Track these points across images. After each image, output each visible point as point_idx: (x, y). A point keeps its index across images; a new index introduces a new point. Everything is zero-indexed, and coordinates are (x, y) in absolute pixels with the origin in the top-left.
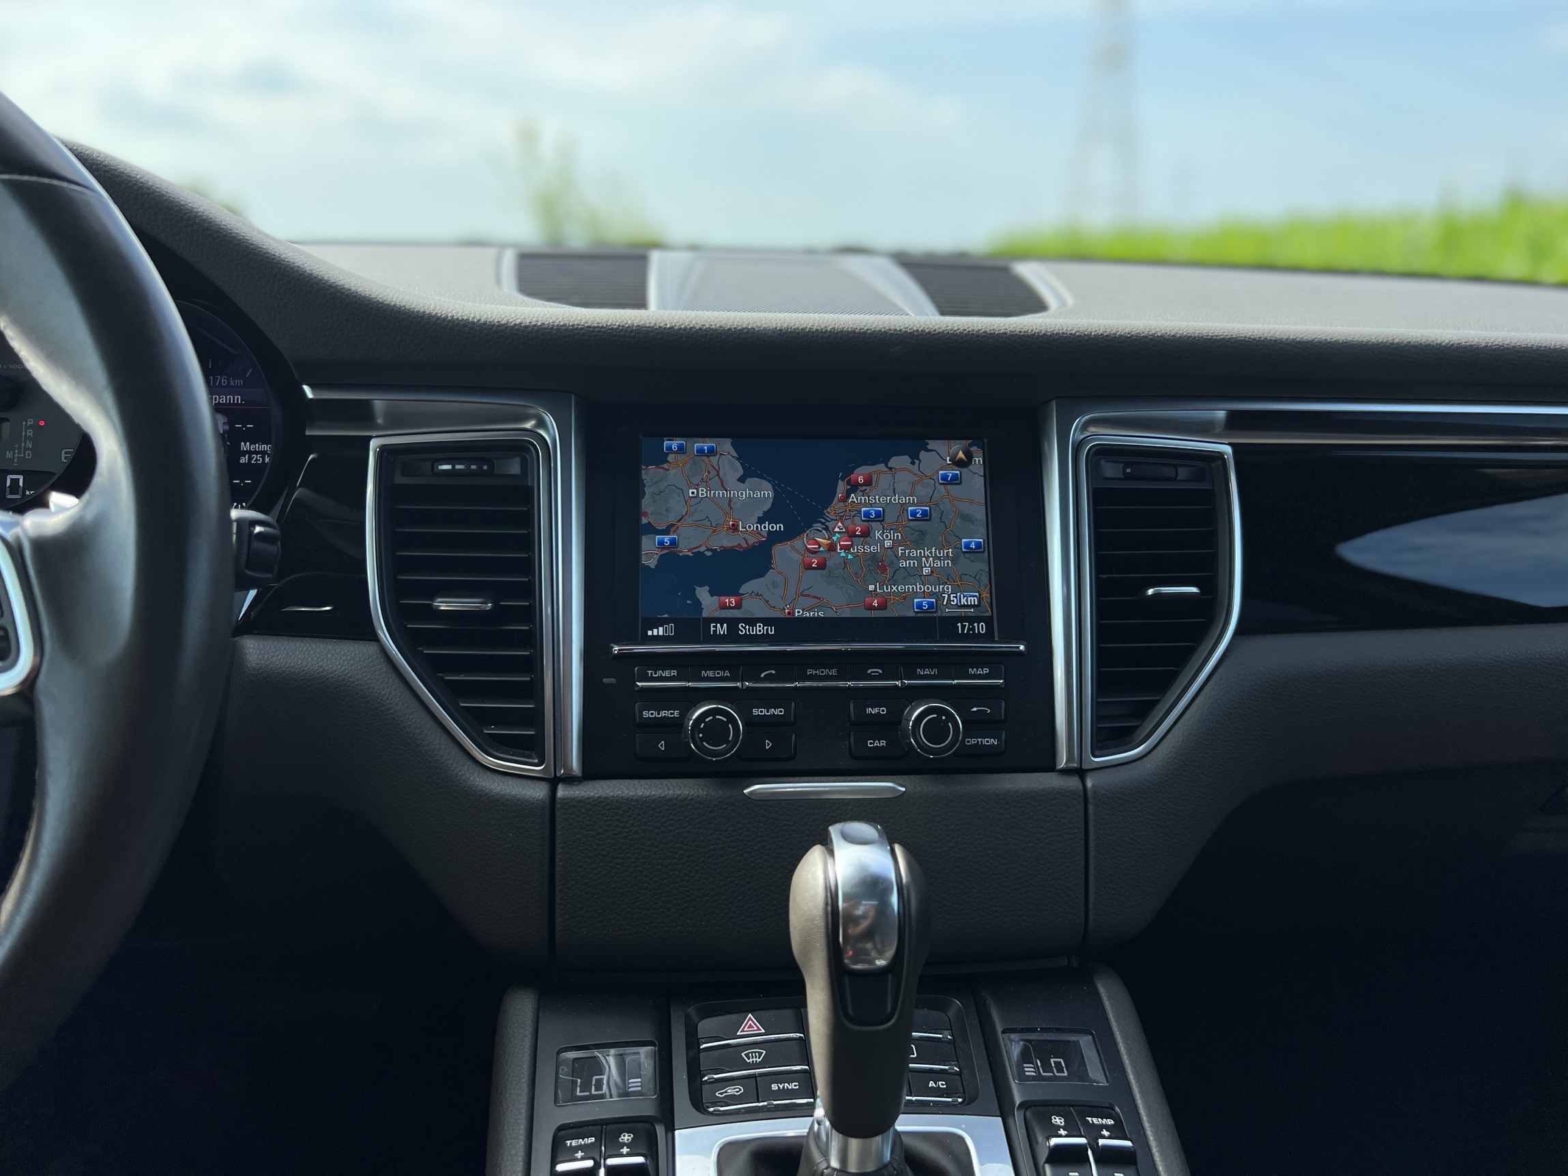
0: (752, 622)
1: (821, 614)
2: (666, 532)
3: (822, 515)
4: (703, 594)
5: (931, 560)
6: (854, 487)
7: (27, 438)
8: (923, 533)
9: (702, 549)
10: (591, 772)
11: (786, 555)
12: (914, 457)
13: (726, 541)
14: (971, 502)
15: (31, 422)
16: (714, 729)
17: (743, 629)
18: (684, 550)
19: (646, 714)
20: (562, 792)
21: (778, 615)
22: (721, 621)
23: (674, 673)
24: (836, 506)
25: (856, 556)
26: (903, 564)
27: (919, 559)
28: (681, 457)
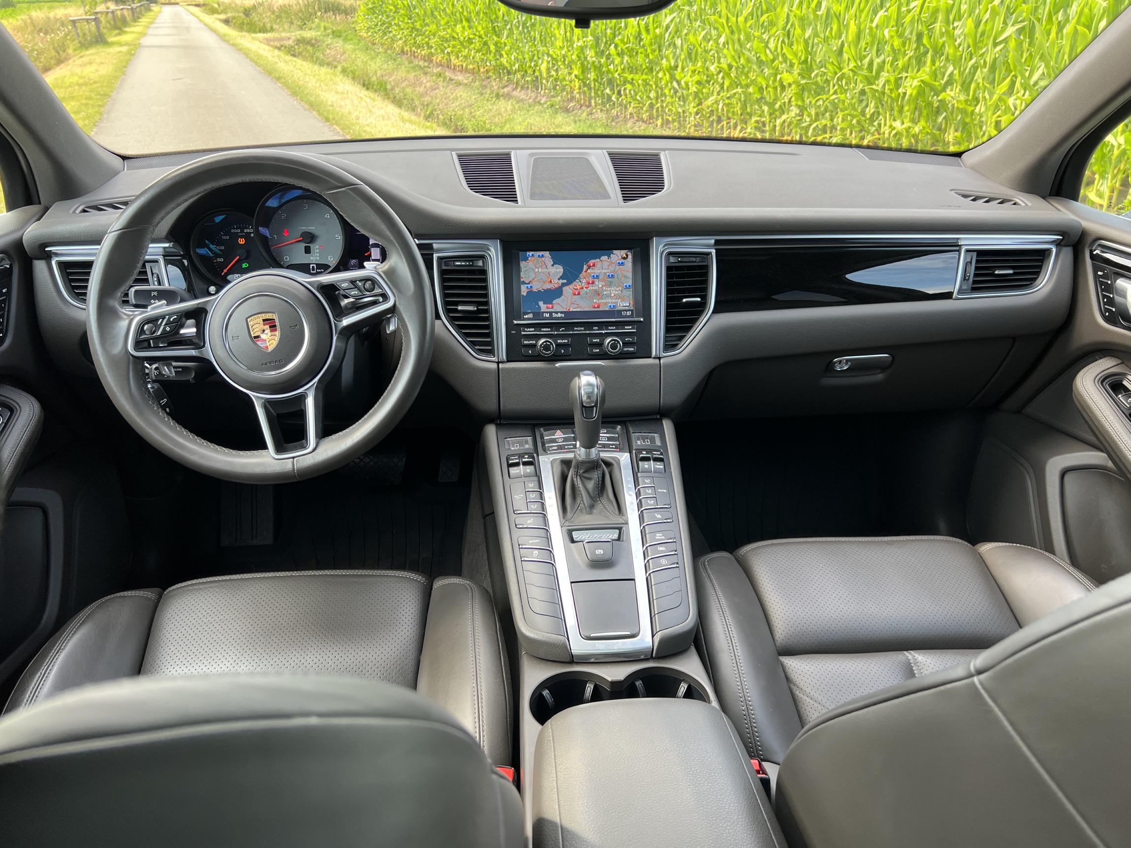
0: (557, 313)
1: (579, 310)
2: (529, 283)
3: (578, 277)
4: (541, 303)
5: (614, 291)
6: (589, 267)
7: (317, 253)
8: (611, 282)
9: (540, 289)
10: (509, 360)
11: (567, 290)
12: (609, 256)
13: (548, 286)
14: (627, 271)
15: (317, 247)
16: (546, 347)
17: (554, 315)
18: (535, 289)
20: (501, 366)
21: (566, 310)
22: (547, 312)
23: (533, 329)
24: (583, 273)
25: (590, 290)
26: (605, 293)
27: (610, 291)
28: (533, 258)
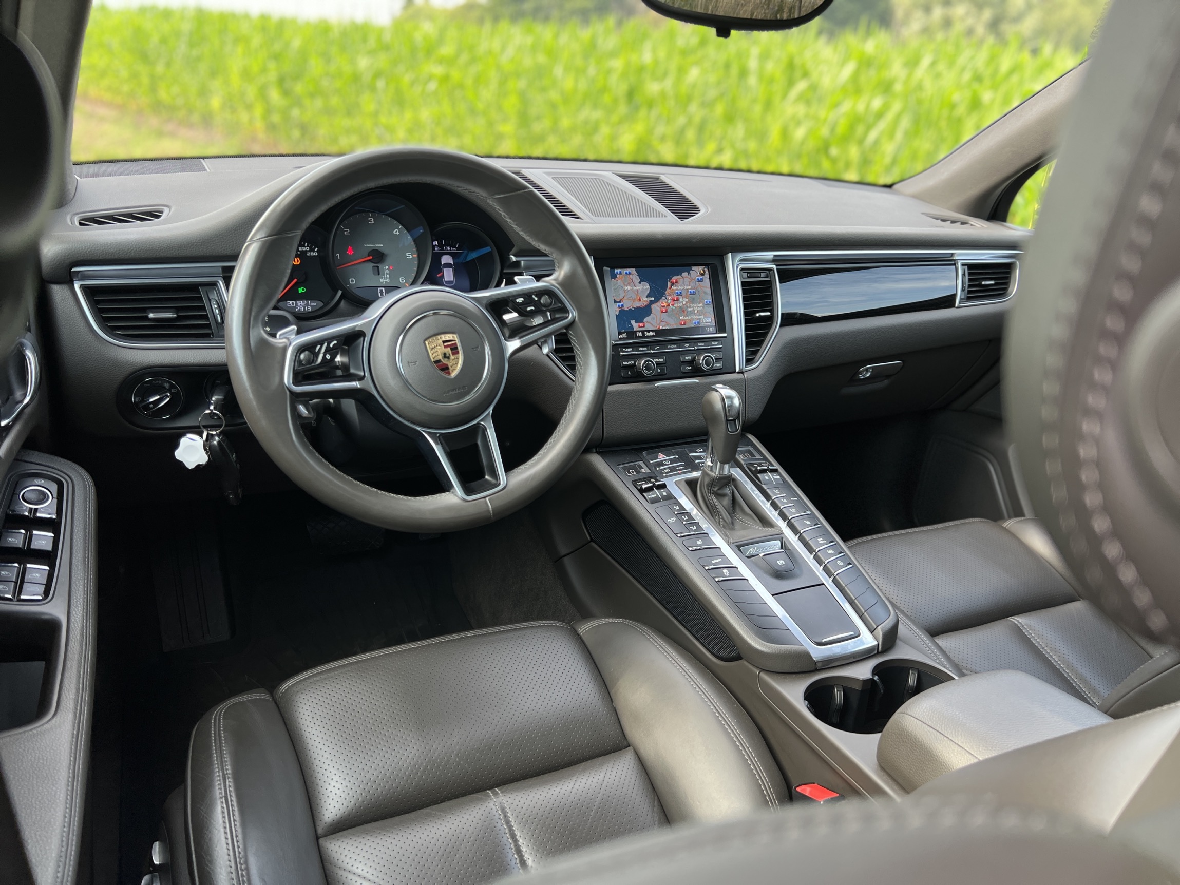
0: (648, 331)
1: (668, 328)
2: (620, 302)
3: (664, 294)
4: (633, 322)
5: (697, 307)
6: (673, 284)
7: (387, 274)
8: (694, 299)
9: (631, 307)
10: (612, 383)
11: (655, 308)
12: (689, 273)
13: (637, 304)
14: (706, 287)
15: (387, 267)
16: (648, 367)
17: (646, 334)
18: (626, 308)
19: (624, 363)
21: (656, 329)
22: (639, 331)
23: (631, 349)
24: (668, 290)
25: (676, 307)
26: (689, 309)
27: (693, 307)
28: (621, 276)
